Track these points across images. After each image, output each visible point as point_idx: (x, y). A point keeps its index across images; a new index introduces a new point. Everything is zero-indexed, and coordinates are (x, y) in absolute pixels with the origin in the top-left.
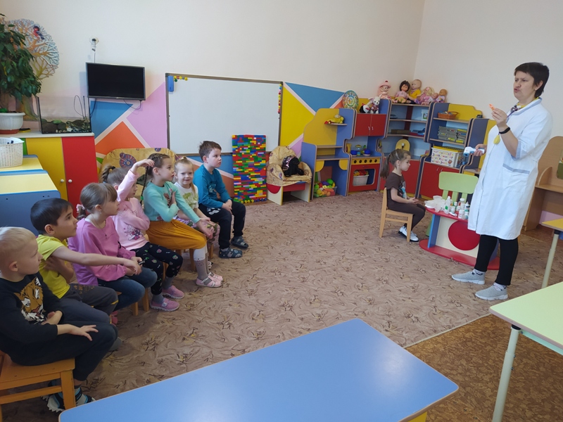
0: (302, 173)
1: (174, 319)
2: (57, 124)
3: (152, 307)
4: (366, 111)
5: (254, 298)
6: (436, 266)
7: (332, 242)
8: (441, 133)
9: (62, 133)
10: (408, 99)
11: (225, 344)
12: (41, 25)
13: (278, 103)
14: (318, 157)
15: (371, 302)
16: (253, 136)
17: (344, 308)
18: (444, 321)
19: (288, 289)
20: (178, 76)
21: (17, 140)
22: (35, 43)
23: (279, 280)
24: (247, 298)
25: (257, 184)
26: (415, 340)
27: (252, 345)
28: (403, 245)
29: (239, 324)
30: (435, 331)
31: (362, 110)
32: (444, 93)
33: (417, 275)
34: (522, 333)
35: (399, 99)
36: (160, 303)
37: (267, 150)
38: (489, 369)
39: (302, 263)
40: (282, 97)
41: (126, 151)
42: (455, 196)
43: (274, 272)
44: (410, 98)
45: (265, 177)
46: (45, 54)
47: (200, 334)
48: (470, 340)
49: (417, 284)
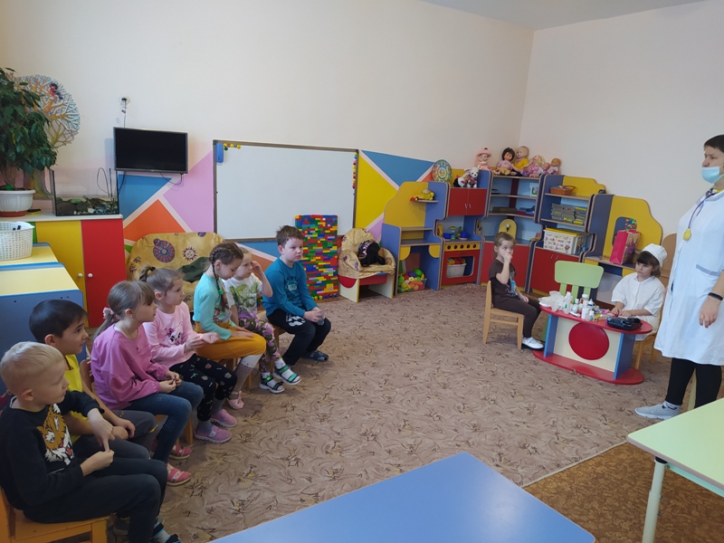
0: (383, 261)
1: (226, 454)
2: (76, 204)
3: (197, 436)
4: (462, 185)
5: (327, 425)
6: (555, 380)
7: (423, 351)
8: (555, 212)
9: (81, 215)
10: (513, 170)
11: (292, 487)
12: (59, 82)
13: (352, 175)
14: (404, 242)
15: (476, 428)
16: (321, 217)
17: (442, 436)
18: (568, 452)
19: (370, 412)
20: (229, 143)
21: (25, 225)
22: (51, 104)
23: (358, 400)
24: (317, 425)
25: (326, 276)
26: (534, 478)
27: (327, 487)
28: (514, 354)
29: (309, 459)
30: (558, 466)
31: (456, 183)
32: (557, 163)
33: (532, 392)
34: (669, 467)
35: (502, 170)
36: (207, 431)
37: (339, 234)
38: (628, 514)
39: (386, 377)
40: (357, 169)
41: (161, 237)
42: (575, 290)
43: (351, 390)
44: (515, 169)
45: (336, 267)
46: (63, 117)
47: (260, 474)
48: (602, 476)
49: (532, 404)
